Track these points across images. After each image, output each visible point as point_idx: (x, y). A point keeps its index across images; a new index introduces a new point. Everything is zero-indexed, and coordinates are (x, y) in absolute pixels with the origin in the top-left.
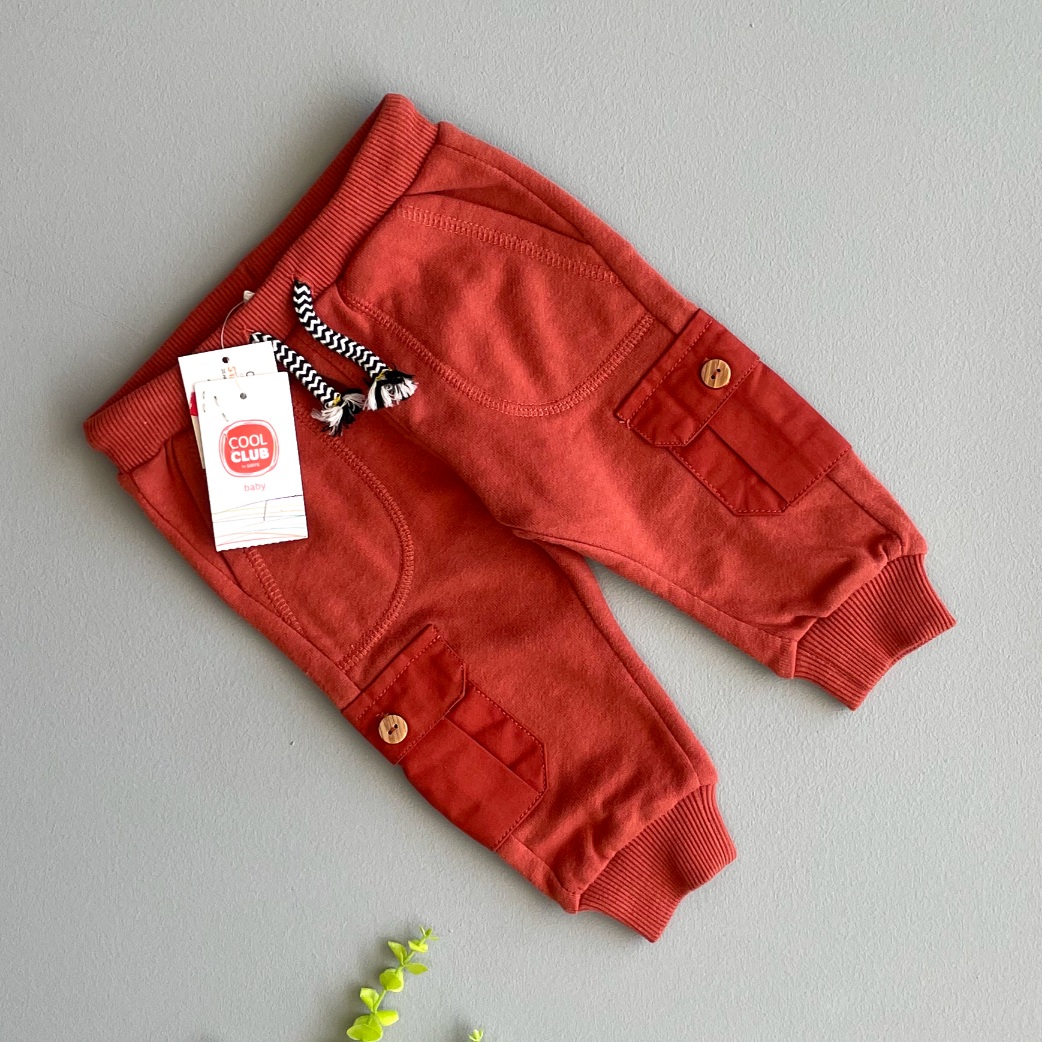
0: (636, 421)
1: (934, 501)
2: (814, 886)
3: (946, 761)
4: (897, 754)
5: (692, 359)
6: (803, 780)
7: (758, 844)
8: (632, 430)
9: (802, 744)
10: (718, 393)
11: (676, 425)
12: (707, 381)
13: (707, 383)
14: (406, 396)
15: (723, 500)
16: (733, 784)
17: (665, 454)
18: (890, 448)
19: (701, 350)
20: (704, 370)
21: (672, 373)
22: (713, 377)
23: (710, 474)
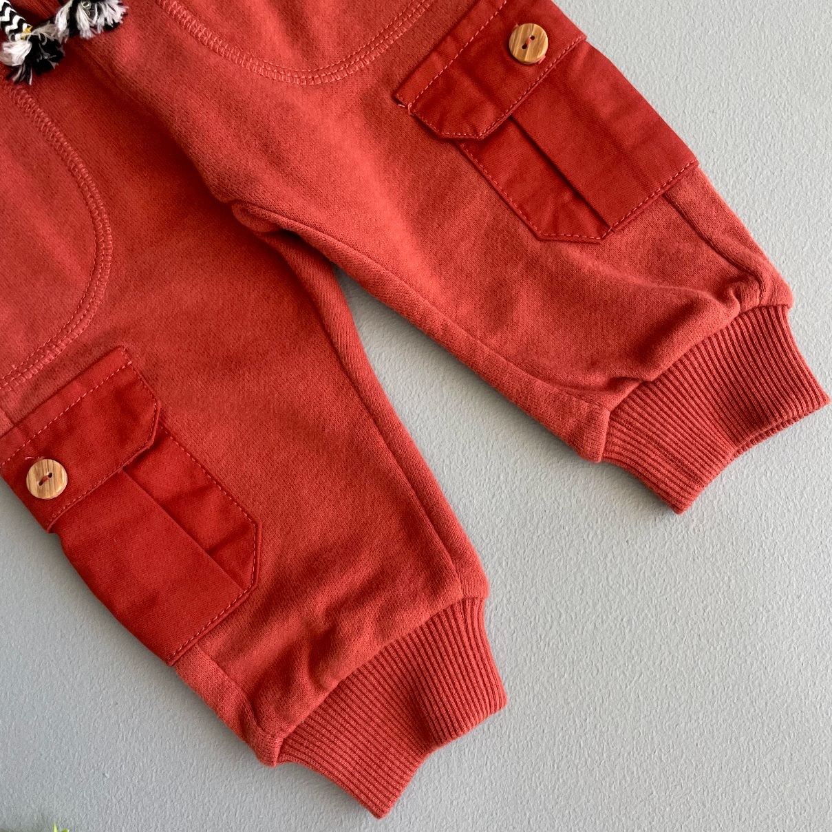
0: (419, 106)
1: (800, 248)
2: (609, 757)
3: (799, 597)
4: (733, 581)
5: (499, 26)
6: (603, 606)
7: (536, 689)
8: (415, 118)
9: (606, 556)
10: (530, 71)
11: (471, 111)
12: (516, 51)
13: (516, 54)
14: (110, 22)
15: (525, 218)
16: (508, 601)
17: (454, 153)
18: (747, 174)
19: (512, 14)
20: (513, 36)
21: (471, 44)
22: (525, 47)
23: (511, 183)
